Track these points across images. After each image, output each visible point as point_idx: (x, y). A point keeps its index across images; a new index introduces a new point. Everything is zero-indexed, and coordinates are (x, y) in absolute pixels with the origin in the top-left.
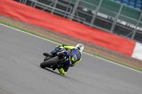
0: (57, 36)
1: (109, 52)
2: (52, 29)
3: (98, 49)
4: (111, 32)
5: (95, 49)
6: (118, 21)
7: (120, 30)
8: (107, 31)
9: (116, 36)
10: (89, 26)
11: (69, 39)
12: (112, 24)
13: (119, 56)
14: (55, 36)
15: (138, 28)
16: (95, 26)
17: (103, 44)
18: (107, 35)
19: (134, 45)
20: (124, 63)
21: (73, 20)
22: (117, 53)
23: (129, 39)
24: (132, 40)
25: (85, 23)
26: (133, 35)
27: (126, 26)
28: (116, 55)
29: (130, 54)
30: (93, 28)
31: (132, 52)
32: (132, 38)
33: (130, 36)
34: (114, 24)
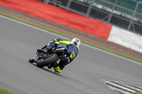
0: (33, 20)
1: (85, 36)
2: (28, 12)
3: (74, 32)
4: (87, 15)
5: (71, 33)
6: (94, 4)
7: (96, 14)
8: (83, 14)
9: (92, 19)
10: (64, 9)
11: (45, 22)
12: (88, 8)
13: (95, 39)
14: (30, 19)
15: (114, 12)
16: (71, 10)
17: (79, 28)
18: (82, 18)
19: (110, 29)
20: (100, 47)
21: (49, 3)
22: (93, 36)
23: (105, 22)
24: (108, 24)
25: (61, 6)
26: (110, 19)
27: (102, 9)
28: (92, 38)
29: (106, 38)
30: (69, 12)
31: (108, 36)
32: (108, 22)
33: (106, 20)
34: (90, 7)
